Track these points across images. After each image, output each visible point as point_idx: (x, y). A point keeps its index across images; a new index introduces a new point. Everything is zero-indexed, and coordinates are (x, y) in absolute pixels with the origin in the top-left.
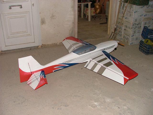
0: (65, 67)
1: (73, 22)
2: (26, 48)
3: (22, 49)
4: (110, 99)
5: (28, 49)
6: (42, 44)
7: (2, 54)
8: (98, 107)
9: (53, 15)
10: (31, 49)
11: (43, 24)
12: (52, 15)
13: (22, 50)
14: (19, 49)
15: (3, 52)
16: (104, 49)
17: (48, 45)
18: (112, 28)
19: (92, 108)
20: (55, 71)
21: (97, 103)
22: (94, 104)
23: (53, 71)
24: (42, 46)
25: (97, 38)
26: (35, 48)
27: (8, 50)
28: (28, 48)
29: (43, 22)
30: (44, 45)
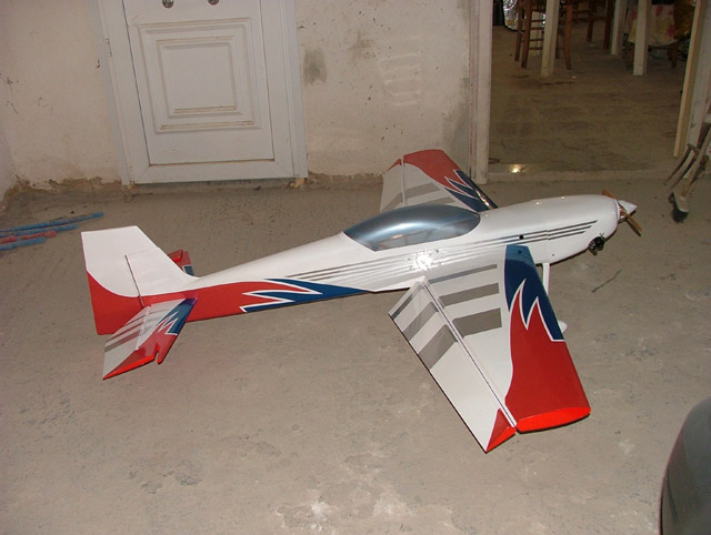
0: (300, 300)
1: (464, 79)
2: (240, 181)
3: (221, 187)
4: (402, 506)
5: (247, 186)
6: (310, 173)
7: (134, 196)
8: (314, 526)
9: (362, 38)
10: (259, 189)
11: (312, 81)
12: (359, 36)
13: (219, 190)
14: (209, 183)
15: (142, 191)
16: (521, 237)
17: (339, 178)
18: (692, 126)
19: (283, 526)
20: (249, 310)
21: (326, 506)
22: (308, 509)
23: (242, 308)
24: (312, 183)
25: (602, 169)
26: (279, 188)
27: (157, 182)
28: (249, 181)
29: (313, 69)
30: (317, 176)
